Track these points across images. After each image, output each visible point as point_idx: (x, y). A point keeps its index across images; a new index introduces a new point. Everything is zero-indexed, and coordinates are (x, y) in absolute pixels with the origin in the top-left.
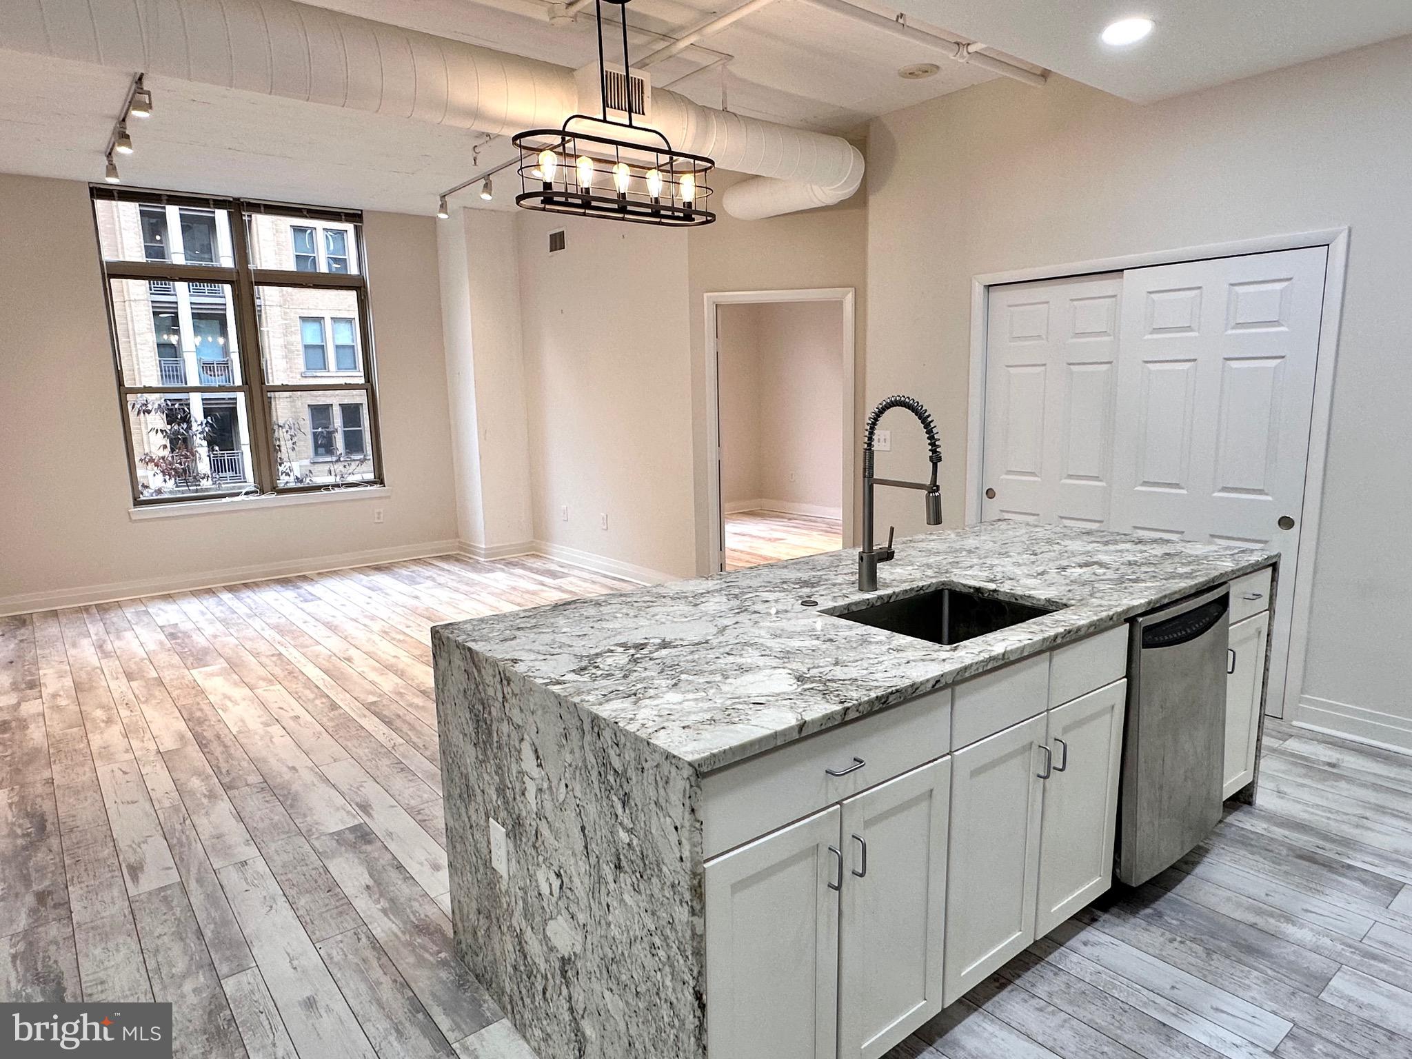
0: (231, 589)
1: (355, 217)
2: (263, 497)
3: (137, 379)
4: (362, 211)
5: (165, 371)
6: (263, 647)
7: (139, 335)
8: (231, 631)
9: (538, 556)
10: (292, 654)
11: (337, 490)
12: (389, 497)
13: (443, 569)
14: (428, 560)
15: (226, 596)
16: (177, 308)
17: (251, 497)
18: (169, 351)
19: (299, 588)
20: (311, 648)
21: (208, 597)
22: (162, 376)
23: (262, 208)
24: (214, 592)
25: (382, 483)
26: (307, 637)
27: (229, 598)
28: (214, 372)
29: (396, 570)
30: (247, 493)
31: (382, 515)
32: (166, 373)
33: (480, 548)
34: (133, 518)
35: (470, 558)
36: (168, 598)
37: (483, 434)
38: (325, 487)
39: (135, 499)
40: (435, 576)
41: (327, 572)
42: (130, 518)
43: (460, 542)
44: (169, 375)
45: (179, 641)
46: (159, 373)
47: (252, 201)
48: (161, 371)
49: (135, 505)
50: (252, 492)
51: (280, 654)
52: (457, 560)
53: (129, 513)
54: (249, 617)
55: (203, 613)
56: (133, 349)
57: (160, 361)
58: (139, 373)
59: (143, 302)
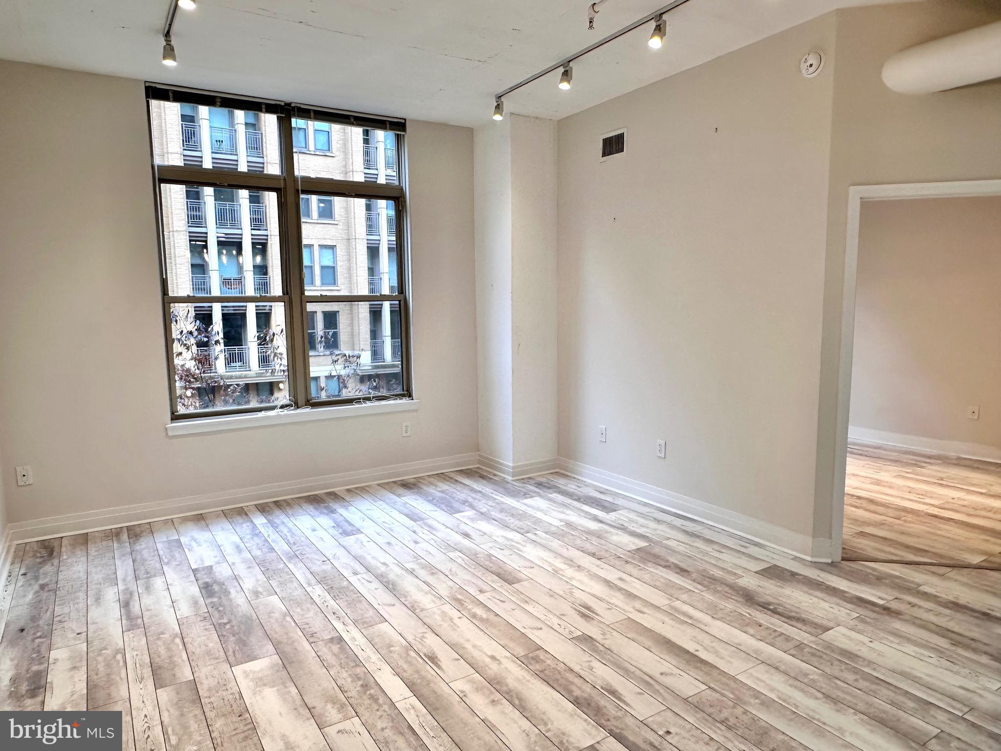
0: (263, 509)
1: (397, 126)
2: (299, 411)
3: (175, 291)
4: (405, 120)
5: (196, 285)
6: (317, 624)
7: (179, 257)
8: (274, 583)
9: (564, 474)
10: (354, 638)
11: (369, 404)
12: (416, 411)
13: (473, 490)
14: (452, 475)
15: (260, 520)
16: (207, 237)
17: (286, 412)
18: (199, 268)
19: (333, 511)
20: (376, 627)
21: (241, 521)
22: (193, 288)
23: (312, 114)
24: (246, 514)
25: (410, 395)
26: (364, 603)
27: (262, 524)
28: (231, 286)
29: (425, 488)
30: (282, 407)
31: (409, 429)
32: (196, 287)
33: (507, 466)
34: (170, 434)
35: (495, 475)
36: (200, 519)
37: (517, 347)
38: (357, 400)
39: (173, 413)
40: (470, 500)
41: (356, 488)
42: (167, 434)
43: (480, 456)
44: (199, 288)
45: (215, 600)
46: (192, 287)
47: (303, 107)
48: (193, 285)
49: (172, 419)
50: (287, 406)
51: (341, 639)
52: (482, 477)
53: (166, 429)
54: (290, 559)
55: (238, 549)
56: (174, 268)
57: (192, 277)
58: (177, 285)
59: (182, 233)
